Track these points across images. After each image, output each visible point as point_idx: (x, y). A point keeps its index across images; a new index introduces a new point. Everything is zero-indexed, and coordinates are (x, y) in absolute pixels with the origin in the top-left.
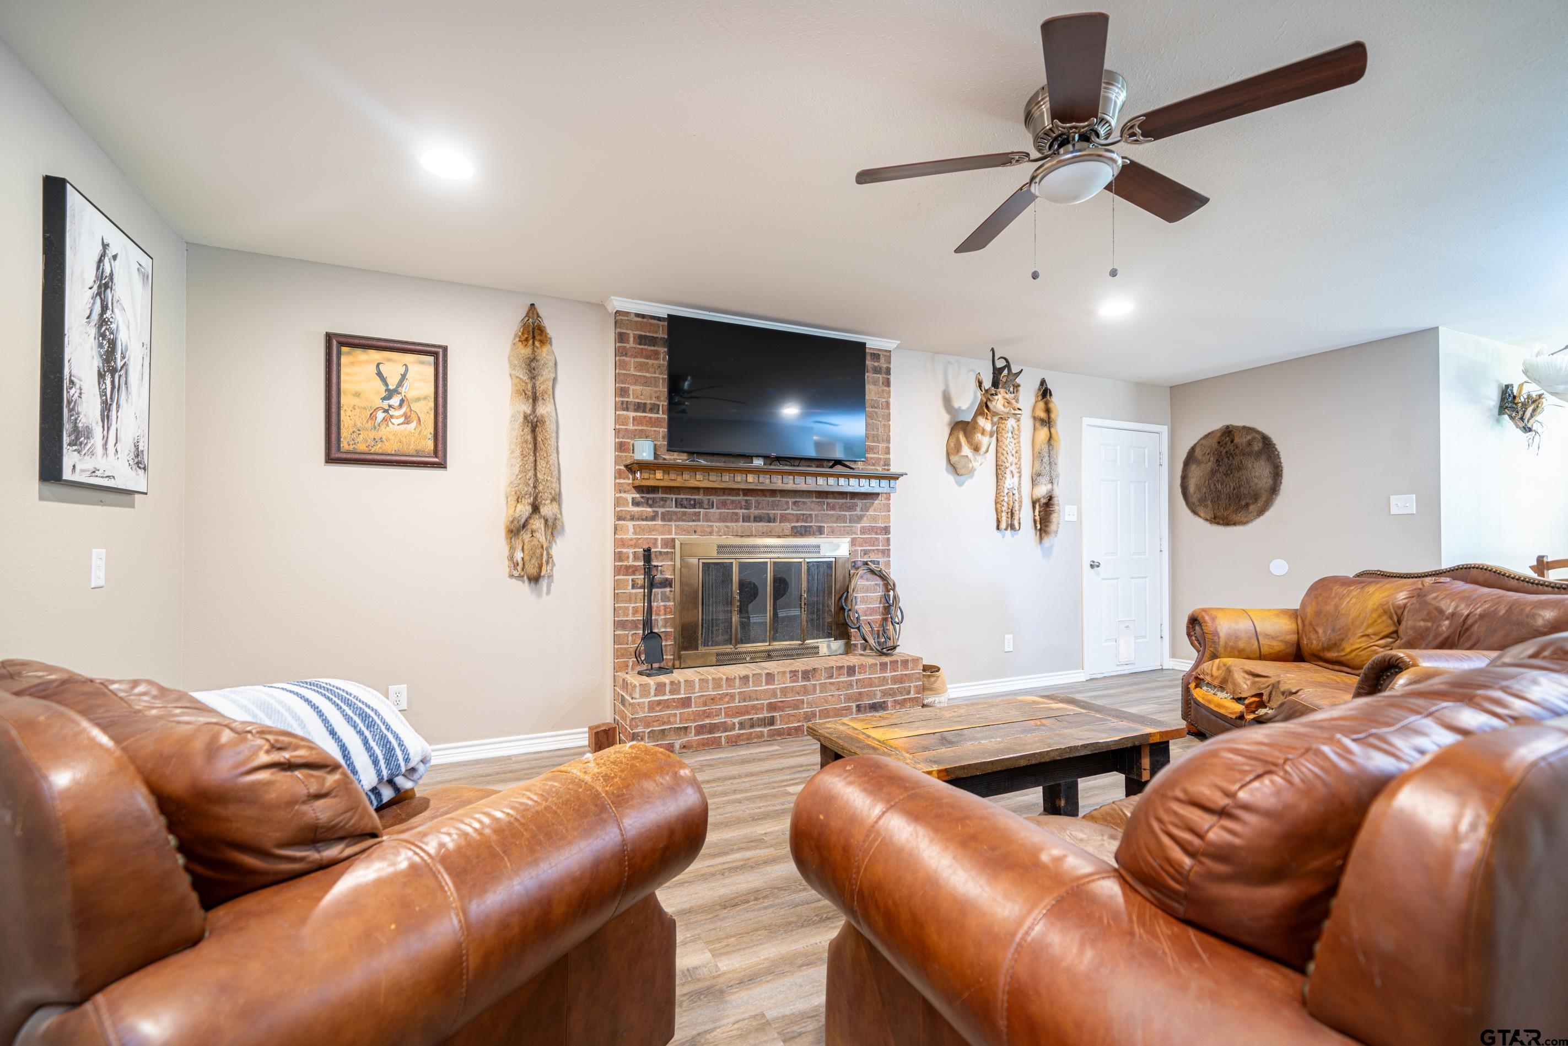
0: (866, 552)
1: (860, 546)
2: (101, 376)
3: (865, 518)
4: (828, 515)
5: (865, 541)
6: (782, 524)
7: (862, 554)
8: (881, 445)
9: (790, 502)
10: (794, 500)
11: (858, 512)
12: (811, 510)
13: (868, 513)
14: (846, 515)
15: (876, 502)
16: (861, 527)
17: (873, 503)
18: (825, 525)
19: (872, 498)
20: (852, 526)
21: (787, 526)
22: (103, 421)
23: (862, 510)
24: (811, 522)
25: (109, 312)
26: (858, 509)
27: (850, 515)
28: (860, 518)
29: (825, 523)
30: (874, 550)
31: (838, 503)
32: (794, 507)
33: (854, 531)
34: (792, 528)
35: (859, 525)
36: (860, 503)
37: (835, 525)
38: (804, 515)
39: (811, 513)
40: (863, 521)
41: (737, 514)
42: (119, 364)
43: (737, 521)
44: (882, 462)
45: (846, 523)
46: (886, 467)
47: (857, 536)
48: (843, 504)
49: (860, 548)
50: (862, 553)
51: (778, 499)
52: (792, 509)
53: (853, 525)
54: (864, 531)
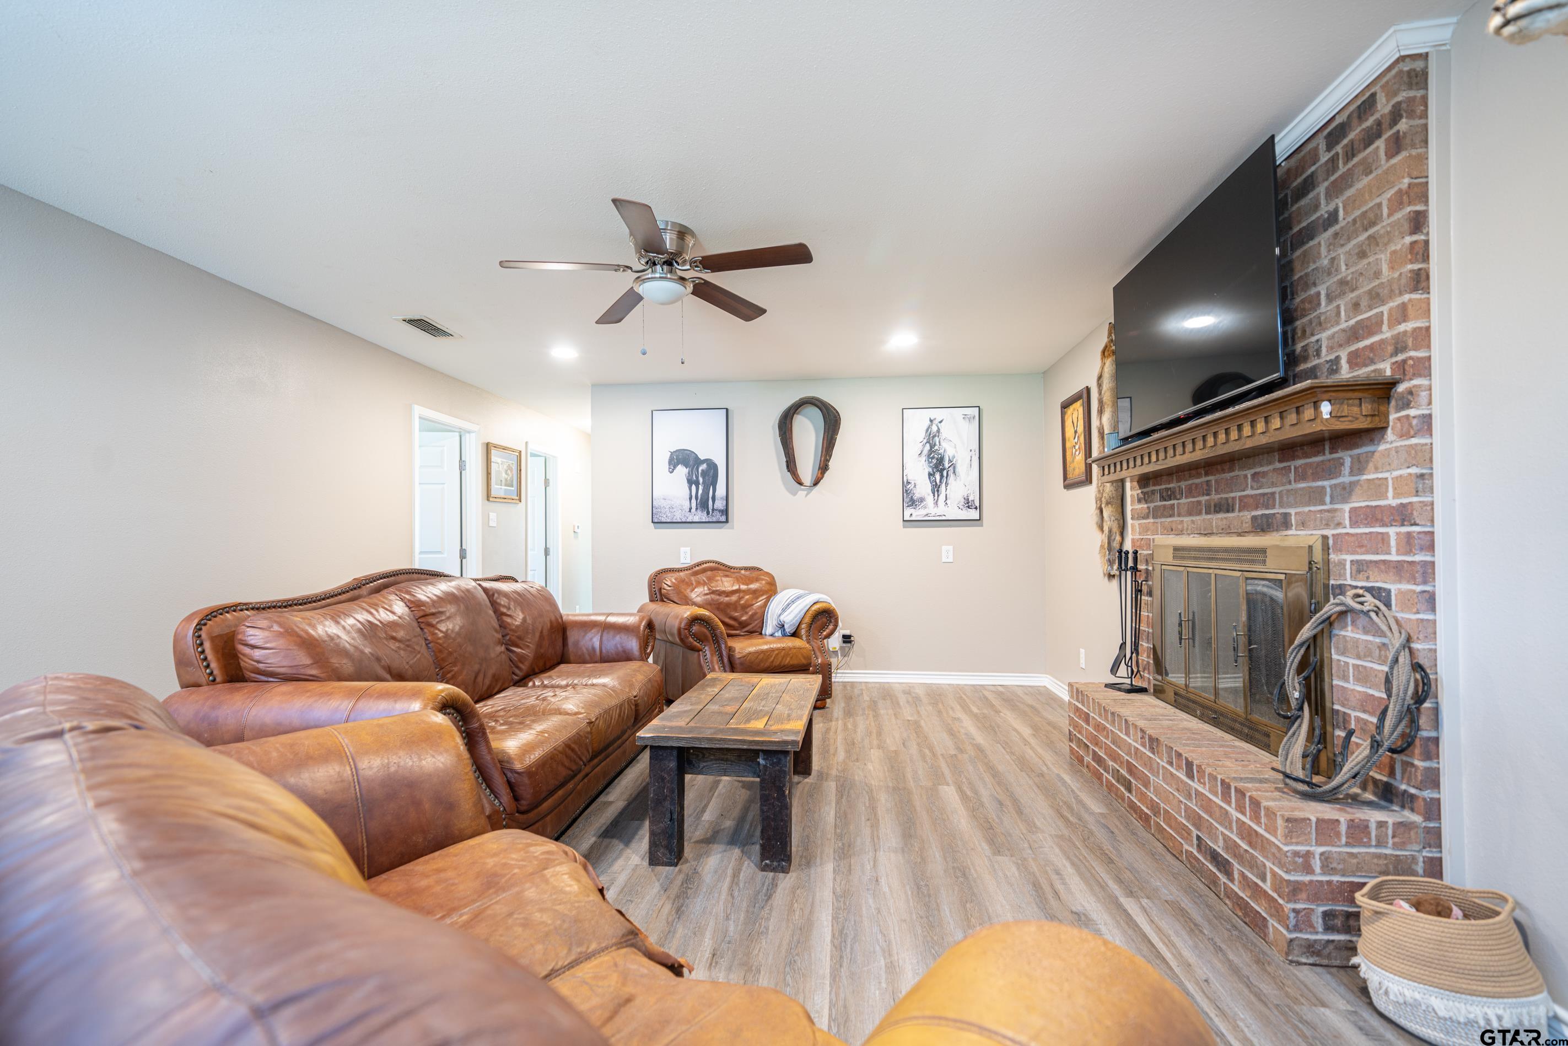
0: (1360, 568)
1: (1348, 552)
2: (930, 475)
3: (1358, 490)
4: (1296, 491)
5: (1360, 543)
6: (1241, 514)
7: (1354, 572)
8: (1385, 309)
9: (1249, 476)
10: (1252, 471)
11: (1345, 479)
12: (1273, 485)
13: (1365, 477)
14: (1323, 488)
15: (1382, 447)
16: (1353, 510)
17: (1373, 452)
18: (1292, 511)
19: (1372, 441)
20: (1335, 510)
21: (1247, 515)
22: (934, 493)
23: (1352, 473)
24: (1274, 507)
25: (936, 448)
26: (1346, 469)
27: (1331, 487)
28: (1345, 492)
29: (1291, 506)
30: (1376, 562)
31: (1311, 464)
32: (1255, 485)
33: (1337, 519)
34: (1254, 518)
35: (1347, 507)
36: (1347, 457)
37: (1307, 509)
38: (1264, 495)
39: (1274, 490)
40: (1354, 498)
41: (1199, 503)
42: (947, 465)
43: (1200, 513)
44: (1390, 349)
45: (1323, 503)
46: (1400, 357)
47: (1344, 531)
48: (1318, 464)
49: (1349, 558)
50: (1354, 568)
51: (1236, 473)
52: (1252, 488)
53: (1336, 506)
54: (1358, 517)
